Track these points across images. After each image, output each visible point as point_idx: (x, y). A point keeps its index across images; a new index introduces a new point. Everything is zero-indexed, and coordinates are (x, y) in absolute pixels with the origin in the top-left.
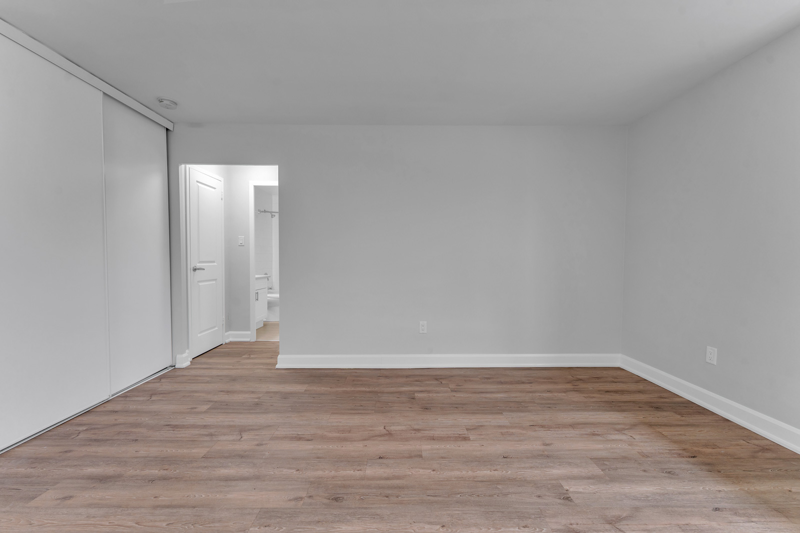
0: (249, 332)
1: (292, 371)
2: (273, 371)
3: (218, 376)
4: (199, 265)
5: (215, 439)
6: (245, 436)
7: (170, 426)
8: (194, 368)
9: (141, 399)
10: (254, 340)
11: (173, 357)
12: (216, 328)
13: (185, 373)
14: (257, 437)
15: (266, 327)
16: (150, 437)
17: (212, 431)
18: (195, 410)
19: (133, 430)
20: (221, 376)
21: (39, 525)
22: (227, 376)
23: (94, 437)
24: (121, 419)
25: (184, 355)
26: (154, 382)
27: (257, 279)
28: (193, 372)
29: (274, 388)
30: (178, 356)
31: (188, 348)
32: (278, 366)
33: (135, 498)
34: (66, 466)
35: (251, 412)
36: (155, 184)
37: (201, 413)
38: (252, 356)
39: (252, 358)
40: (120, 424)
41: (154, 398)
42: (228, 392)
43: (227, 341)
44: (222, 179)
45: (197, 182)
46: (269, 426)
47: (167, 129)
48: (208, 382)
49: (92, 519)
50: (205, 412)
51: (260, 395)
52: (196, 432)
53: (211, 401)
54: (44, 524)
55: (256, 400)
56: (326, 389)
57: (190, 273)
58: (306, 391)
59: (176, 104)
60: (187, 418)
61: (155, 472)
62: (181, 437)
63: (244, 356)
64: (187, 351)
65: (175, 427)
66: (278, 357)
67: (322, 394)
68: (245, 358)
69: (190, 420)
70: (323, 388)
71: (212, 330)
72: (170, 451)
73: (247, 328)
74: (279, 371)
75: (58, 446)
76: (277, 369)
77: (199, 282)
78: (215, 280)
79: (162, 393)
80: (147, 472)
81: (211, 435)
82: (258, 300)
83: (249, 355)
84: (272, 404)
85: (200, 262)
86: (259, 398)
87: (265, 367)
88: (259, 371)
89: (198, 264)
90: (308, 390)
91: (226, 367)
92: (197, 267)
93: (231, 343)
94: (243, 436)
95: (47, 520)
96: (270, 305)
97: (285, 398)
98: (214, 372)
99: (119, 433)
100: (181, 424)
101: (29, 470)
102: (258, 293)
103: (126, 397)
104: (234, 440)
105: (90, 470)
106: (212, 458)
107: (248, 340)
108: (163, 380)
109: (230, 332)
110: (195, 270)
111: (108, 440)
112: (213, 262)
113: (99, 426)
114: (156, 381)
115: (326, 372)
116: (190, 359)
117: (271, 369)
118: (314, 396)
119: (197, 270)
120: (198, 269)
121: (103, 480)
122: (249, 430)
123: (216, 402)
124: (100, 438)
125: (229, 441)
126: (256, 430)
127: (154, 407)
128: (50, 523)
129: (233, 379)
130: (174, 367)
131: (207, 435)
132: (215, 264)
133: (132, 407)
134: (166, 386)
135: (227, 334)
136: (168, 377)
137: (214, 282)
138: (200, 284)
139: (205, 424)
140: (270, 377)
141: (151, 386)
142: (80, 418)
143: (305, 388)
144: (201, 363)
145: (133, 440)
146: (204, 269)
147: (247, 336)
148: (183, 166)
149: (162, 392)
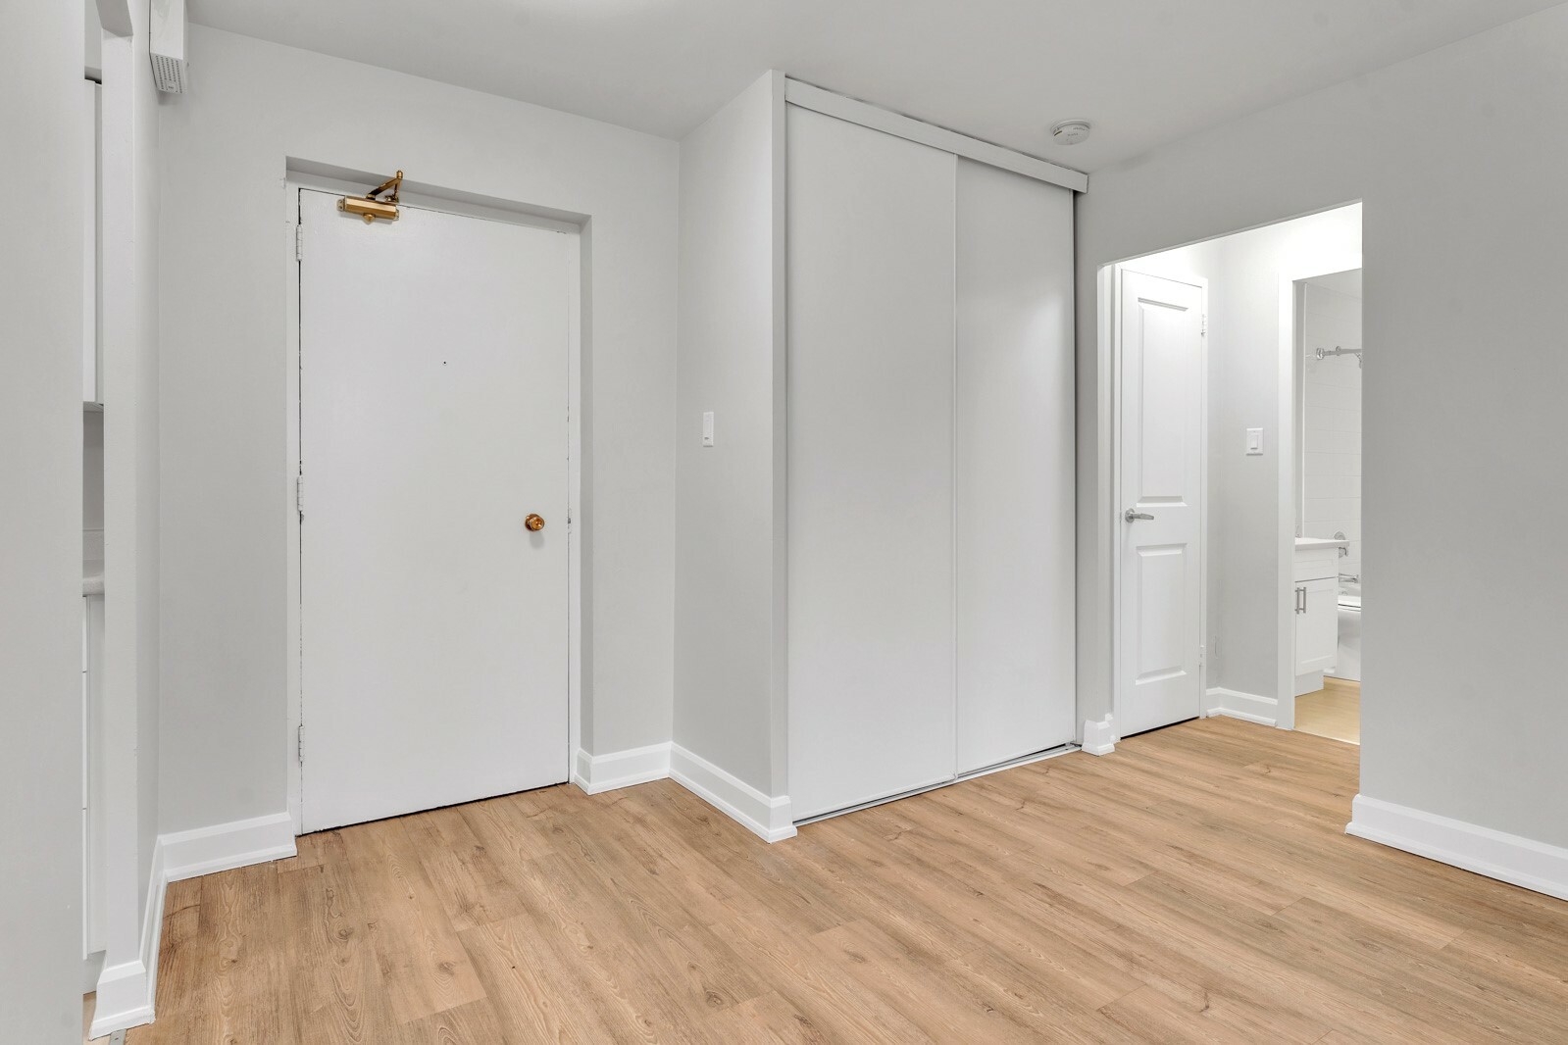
0: (1274, 701)
1: (1402, 860)
2: (1333, 838)
3: (1172, 801)
4: (1140, 507)
5: (1137, 975)
6: (1218, 1010)
7: (1045, 891)
8: (1123, 764)
9: (1006, 801)
10: (1287, 724)
11: (1079, 725)
12: (1183, 673)
13: (1098, 769)
14: (1251, 1030)
15: (1330, 692)
16: (1004, 898)
17: (1136, 949)
18: (1104, 873)
19: (980, 868)
20: (1180, 804)
21: (813, 987)
22: (1197, 810)
23: (917, 852)
24: (965, 835)
25: (1102, 725)
26: (1034, 772)
27: (1300, 549)
28: (1119, 774)
29: (1331, 894)
30: (1088, 724)
31: (1111, 709)
32: (1352, 828)
33: (952, 1028)
34: (870, 892)
35: (1248, 941)
36: (1048, 324)
37: (1117, 887)
38: (1275, 773)
39: (1274, 778)
40: (960, 844)
41: (1028, 809)
42: (1192, 856)
43: (1212, 712)
44: (1204, 282)
45: (1140, 300)
46: (1298, 1015)
47: (1076, 193)
48: (1146, 811)
49: (881, 1028)
50: (1127, 889)
51: (1284, 902)
52: (1098, 932)
53: (1146, 866)
54: (821, 990)
55: (1270, 913)
56: (1542, 976)
57: (1120, 526)
58: (1448, 948)
59: (1087, 126)
60: (1084, 887)
61: (997, 988)
62: (1063, 931)
63: (1251, 767)
64: (1108, 716)
65: (1056, 898)
66: (1354, 801)
67: (1521, 991)
68: (1254, 772)
69: (1090, 895)
70: (1528, 969)
71: (1174, 675)
72: (1037, 954)
73: (1270, 688)
74: (1357, 846)
75: (868, 845)
76: (1350, 836)
77: (1139, 548)
78: (1183, 546)
79: (1044, 804)
80: (983, 979)
81: (1129, 959)
82: (1304, 609)
83: (1268, 766)
84: (1317, 946)
85: (1144, 500)
86: (1278, 909)
87: (1309, 818)
88: (1290, 824)
89: (1139, 505)
90: (1461, 953)
91: (1199, 783)
92: (1137, 512)
93: (1221, 720)
94: (1211, 1004)
95: (827, 985)
96: (1346, 630)
97: (1364, 945)
98: (1164, 789)
99: (956, 863)
100: (1069, 895)
101: (826, 874)
102: (1304, 590)
103: (982, 787)
104: (1184, 1005)
105: (899, 920)
106: (1122, 1025)
107: (1270, 721)
108: (1052, 773)
109: (1220, 690)
110: (1131, 518)
111: (935, 869)
112: (1178, 499)
113: (929, 833)
114: (1038, 769)
115: (1548, 907)
116: (1115, 738)
117: (1329, 831)
118: (1484, 983)
119: (1136, 521)
120: (1139, 517)
121: (913, 952)
122: (1232, 996)
123: (1157, 871)
124: (925, 858)
125: (1172, 1000)
126: (1253, 1005)
127: (1026, 831)
128: (828, 993)
129: (1213, 826)
130: (1078, 749)
131: (1121, 955)
132: (1182, 504)
133: (985, 812)
134: (1054, 788)
135: (1210, 692)
136: (1063, 769)
137: (1179, 552)
138: (1144, 554)
139: (1120, 920)
140: (1320, 855)
141: (1027, 777)
142: (905, 804)
143: (1449, 940)
144: (1139, 756)
145: (975, 891)
146: (1153, 518)
147: (1268, 710)
148: (1107, 269)
149: (1047, 801)
